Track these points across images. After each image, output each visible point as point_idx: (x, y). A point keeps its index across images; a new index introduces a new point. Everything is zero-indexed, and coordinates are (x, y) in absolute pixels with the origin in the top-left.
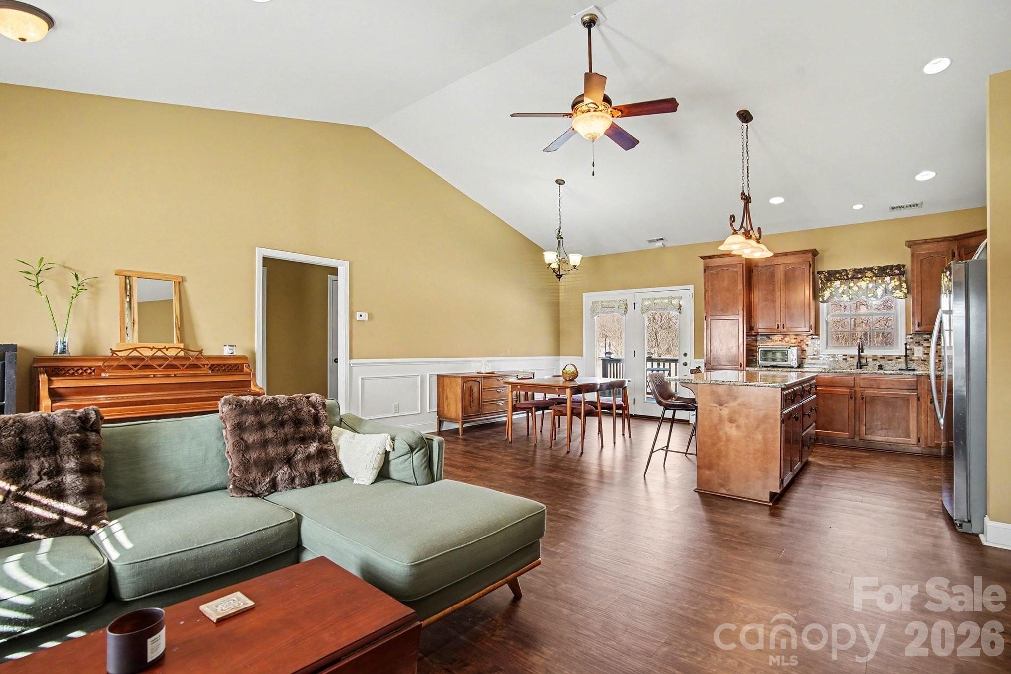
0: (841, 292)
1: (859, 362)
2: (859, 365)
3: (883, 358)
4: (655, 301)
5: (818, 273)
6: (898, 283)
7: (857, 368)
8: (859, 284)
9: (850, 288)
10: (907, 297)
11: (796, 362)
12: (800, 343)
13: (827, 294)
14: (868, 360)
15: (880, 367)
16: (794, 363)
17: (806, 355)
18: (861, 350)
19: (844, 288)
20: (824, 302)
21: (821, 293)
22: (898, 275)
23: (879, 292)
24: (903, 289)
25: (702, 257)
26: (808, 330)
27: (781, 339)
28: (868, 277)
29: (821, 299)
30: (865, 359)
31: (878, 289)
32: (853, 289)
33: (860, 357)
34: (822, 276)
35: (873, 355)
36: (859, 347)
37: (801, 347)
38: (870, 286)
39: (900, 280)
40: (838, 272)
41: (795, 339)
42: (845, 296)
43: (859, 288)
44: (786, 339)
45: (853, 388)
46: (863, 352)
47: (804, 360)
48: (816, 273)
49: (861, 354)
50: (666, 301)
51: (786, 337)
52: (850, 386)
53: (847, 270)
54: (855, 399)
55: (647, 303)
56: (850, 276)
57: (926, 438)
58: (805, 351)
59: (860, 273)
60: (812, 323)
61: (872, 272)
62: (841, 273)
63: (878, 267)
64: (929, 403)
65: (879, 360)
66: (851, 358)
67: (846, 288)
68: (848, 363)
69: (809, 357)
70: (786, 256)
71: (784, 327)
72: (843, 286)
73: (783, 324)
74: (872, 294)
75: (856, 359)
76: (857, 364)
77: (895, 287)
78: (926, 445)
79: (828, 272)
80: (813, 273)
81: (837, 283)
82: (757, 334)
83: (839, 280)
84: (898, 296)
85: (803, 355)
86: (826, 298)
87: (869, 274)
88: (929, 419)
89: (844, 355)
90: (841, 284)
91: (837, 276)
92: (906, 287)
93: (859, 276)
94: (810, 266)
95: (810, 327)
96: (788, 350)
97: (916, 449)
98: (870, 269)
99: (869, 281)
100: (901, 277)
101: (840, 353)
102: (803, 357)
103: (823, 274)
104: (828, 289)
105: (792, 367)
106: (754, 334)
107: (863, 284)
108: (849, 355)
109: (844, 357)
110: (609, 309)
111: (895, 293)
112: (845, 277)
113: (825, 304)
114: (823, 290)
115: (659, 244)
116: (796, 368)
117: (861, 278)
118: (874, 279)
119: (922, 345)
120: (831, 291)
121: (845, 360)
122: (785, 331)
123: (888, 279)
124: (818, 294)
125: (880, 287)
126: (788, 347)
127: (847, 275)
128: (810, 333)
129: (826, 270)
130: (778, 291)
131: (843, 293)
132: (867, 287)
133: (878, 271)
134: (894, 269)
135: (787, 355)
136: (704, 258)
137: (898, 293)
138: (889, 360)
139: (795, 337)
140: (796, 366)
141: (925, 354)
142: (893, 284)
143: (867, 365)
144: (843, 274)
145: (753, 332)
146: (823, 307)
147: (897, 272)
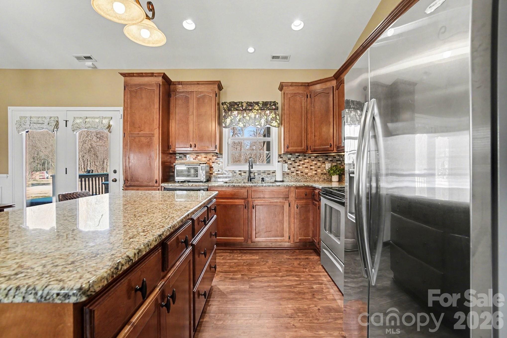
0: (237, 120)
1: (250, 176)
2: (249, 178)
3: (264, 172)
4: (87, 120)
5: (222, 104)
6: (274, 116)
7: (248, 181)
8: (250, 115)
9: (244, 117)
10: (279, 127)
11: (204, 177)
12: (209, 161)
13: (228, 121)
14: (255, 174)
15: (263, 180)
16: (203, 178)
17: (214, 171)
18: (251, 166)
19: (240, 117)
20: (225, 127)
21: (224, 120)
22: (274, 109)
23: (263, 121)
24: (277, 120)
25: (122, 74)
26: (214, 150)
27: (194, 158)
28: (255, 109)
29: (224, 125)
30: (253, 173)
31: (262, 119)
32: (246, 118)
33: (250, 172)
34: (225, 106)
35: (258, 171)
36: (250, 164)
37: (209, 164)
38: (257, 116)
39: (275, 113)
40: (236, 103)
41: (205, 157)
42: (240, 123)
43: (250, 117)
44: (198, 157)
45: (247, 199)
46: (252, 168)
47: (211, 175)
48: (221, 104)
49: (251, 170)
50: (97, 120)
51: (198, 156)
52: (245, 197)
53: (242, 103)
54: (248, 208)
55: (78, 121)
56: (244, 108)
57: (294, 236)
58: (212, 167)
59: (251, 106)
60: (218, 143)
61: (258, 106)
62: (238, 105)
63: (262, 102)
64: (296, 208)
65: (262, 174)
66: (244, 173)
67: (241, 117)
68: (242, 177)
69: (215, 172)
70: (197, 85)
71: (195, 147)
72: (239, 115)
73: (195, 144)
74: (258, 123)
75: (247, 174)
76: (248, 177)
77: (272, 118)
78: (294, 241)
79: (230, 103)
80: (218, 104)
81: (236, 113)
82: (174, 153)
83: (237, 110)
84: (274, 125)
85: (211, 171)
86: (227, 124)
87: (257, 107)
88: (296, 221)
89: (239, 171)
90: (238, 114)
91: (236, 107)
92: (279, 119)
93: (250, 108)
94: (216, 96)
95: (216, 148)
96: (198, 166)
97: (287, 244)
98: (257, 103)
99: (256, 112)
100: (276, 111)
101: (237, 168)
102: (211, 172)
103: (226, 104)
104: (229, 117)
105: (202, 182)
106: (172, 152)
107: (252, 115)
108: (243, 171)
109: (240, 172)
110: (39, 125)
111: (272, 123)
112: (241, 108)
113: (227, 129)
114: (225, 117)
115: (89, 63)
116: (205, 182)
117: (251, 110)
118: (260, 111)
119: (287, 162)
120: (231, 119)
121: (240, 174)
122: (196, 150)
123: (268, 112)
124: (222, 121)
125: (263, 118)
126: (198, 164)
127: (242, 106)
128: (215, 152)
129: (228, 101)
130: (191, 115)
131: (239, 121)
132: (255, 117)
133: (262, 105)
134: (272, 104)
135: (198, 171)
136: (124, 75)
137: (274, 123)
138: (268, 174)
139: (205, 156)
140: (205, 181)
141: (289, 169)
142: (271, 117)
143: (254, 178)
144: (240, 105)
145: (170, 150)
146: (226, 131)
147: (274, 107)
